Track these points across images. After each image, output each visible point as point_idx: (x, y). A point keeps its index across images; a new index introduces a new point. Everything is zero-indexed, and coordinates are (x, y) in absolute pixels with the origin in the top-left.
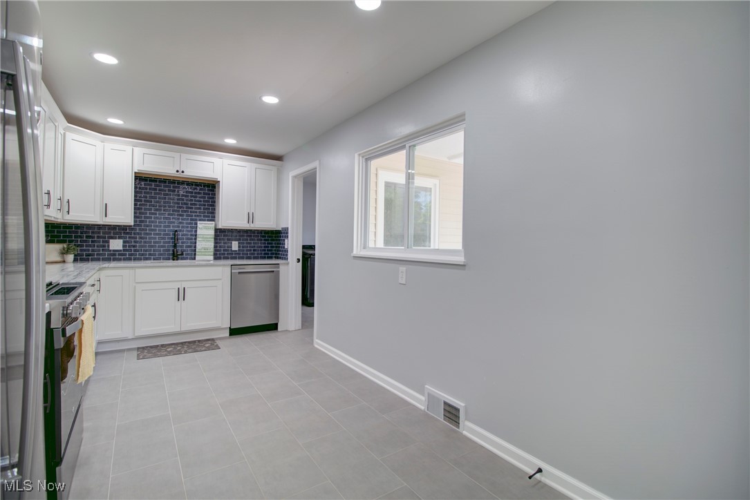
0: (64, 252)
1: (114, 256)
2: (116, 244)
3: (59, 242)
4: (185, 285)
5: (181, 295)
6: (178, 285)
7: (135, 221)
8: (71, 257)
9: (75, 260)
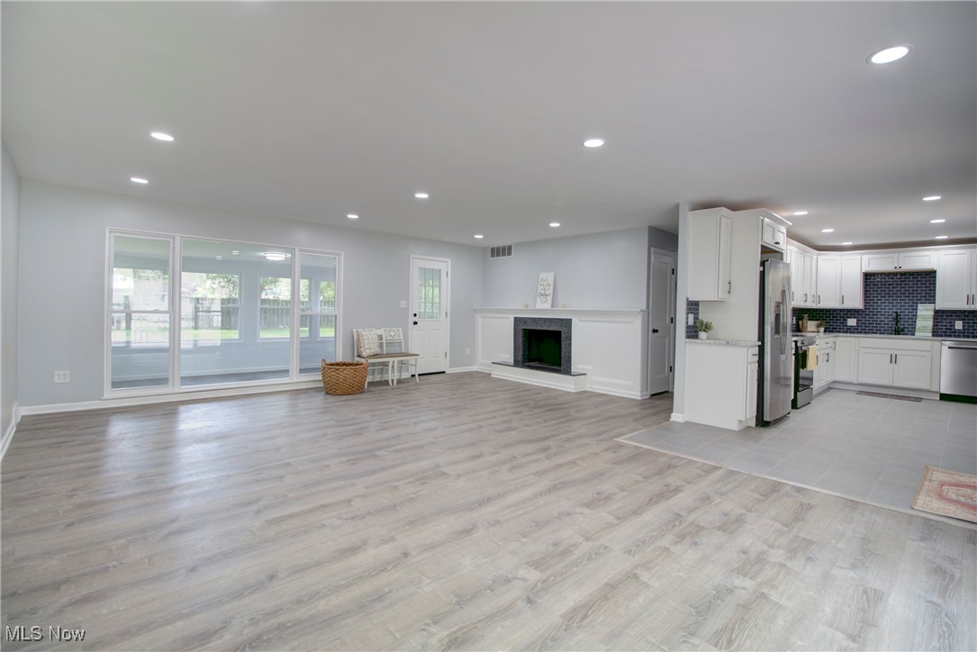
0: (818, 326)
1: (850, 330)
2: (852, 322)
3: (816, 320)
4: (896, 352)
5: (894, 359)
6: (892, 352)
7: (865, 306)
8: (822, 329)
9: (825, 331)
